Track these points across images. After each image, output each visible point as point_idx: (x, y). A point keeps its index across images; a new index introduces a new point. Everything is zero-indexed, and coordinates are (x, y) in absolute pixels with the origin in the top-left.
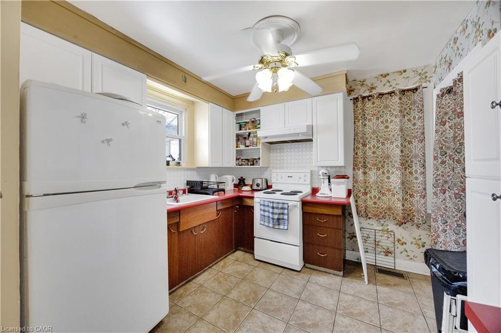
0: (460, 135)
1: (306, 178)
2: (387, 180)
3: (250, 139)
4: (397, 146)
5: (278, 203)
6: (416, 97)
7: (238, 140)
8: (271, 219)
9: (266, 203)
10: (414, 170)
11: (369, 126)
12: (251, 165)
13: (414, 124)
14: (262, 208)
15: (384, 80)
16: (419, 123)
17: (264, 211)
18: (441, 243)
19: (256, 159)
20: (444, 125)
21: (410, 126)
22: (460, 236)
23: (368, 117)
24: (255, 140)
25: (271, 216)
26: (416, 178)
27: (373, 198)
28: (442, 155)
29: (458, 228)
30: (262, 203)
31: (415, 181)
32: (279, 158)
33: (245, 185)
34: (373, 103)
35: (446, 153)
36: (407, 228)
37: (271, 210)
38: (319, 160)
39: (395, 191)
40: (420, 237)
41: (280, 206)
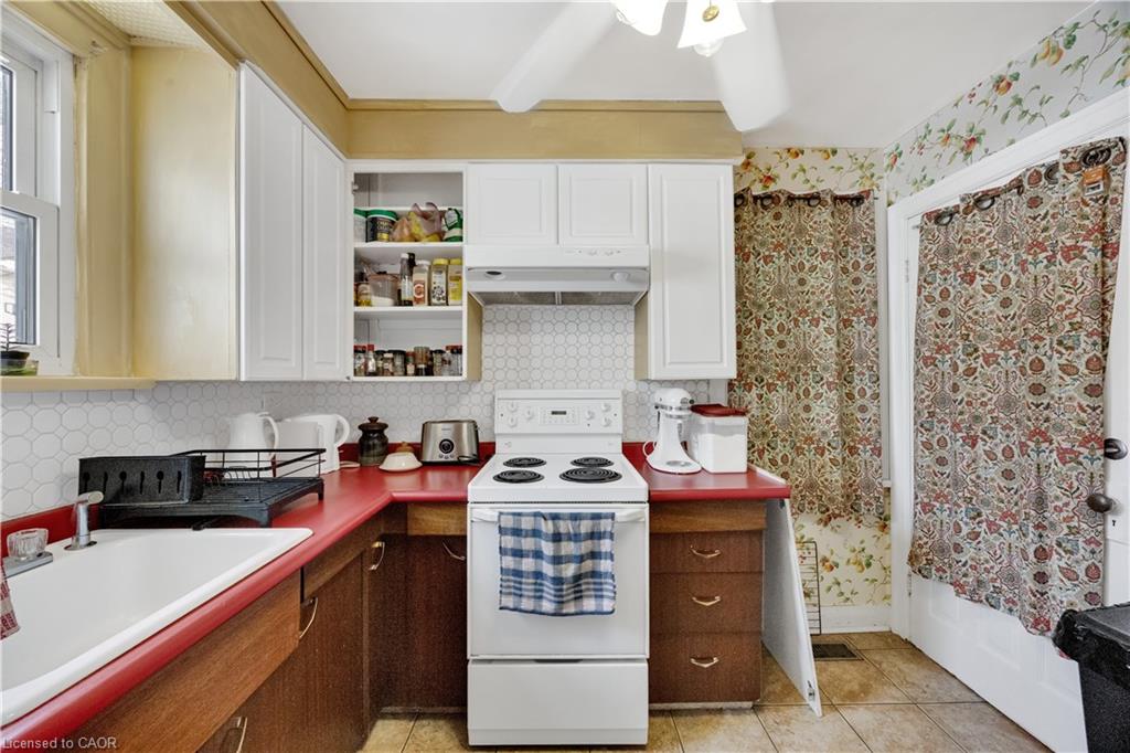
0: (1074, 304)
1: (610, 415)
2: (804, 415)
3: (416, 276)
4: (828, 330)
5: (575, 517)
6: (857, 215)
7: (360, 278)
8: (547, 583)
9: (526, 524)
10: (858, 388)
11: (766, 274)
12: (417, 373)
13: (856, 281)
14: (509, 541)
15: (795, 163)
16: (866, 279)
17: (518, 553)
18: (964, 565)
19: (441, 352)
20: (972, 282)
21: (845, 283)
22: (1079, 556)
23: (764, 251)
24: (439, 280)
25: (548, 569)
26: (863, 409)
27: (780, 463)
28: (968, 355)
29: (1071, 537)
30: (508, 522)
31: (859, 415)
32: (512, 351)
33: (393, 449)
34: (777, 216)
35: (976, 350)
36: (839, 527)
37: (548, 548)
38: (668, 360)
39: (824, 441)
40: (862, 546)
41: (585, 527)
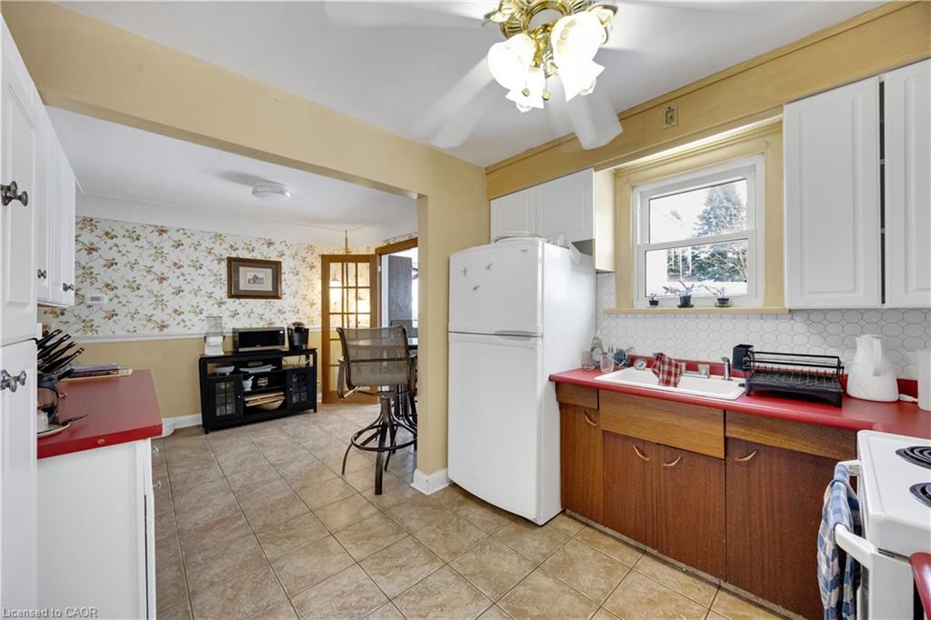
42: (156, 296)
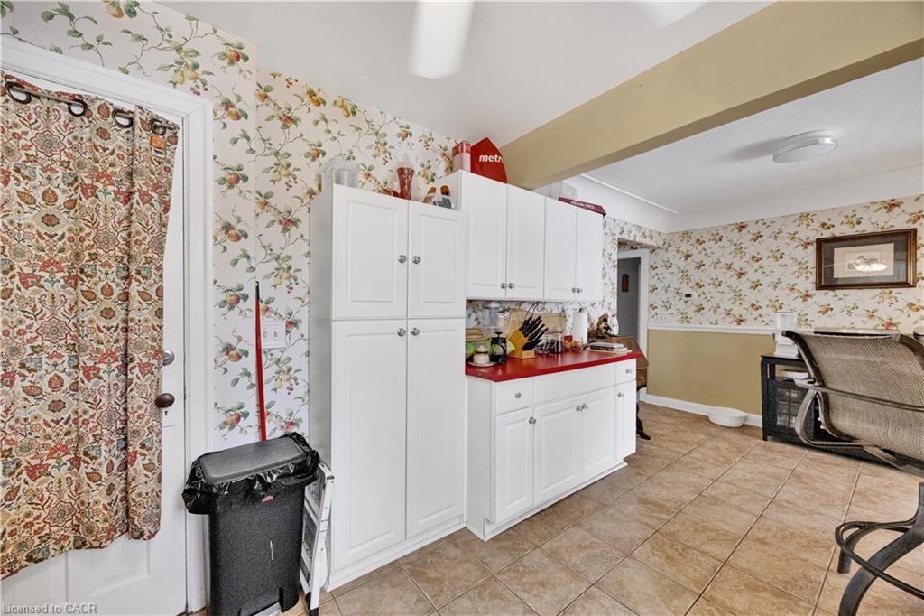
35: (12, 268)
42: (735, 291)
